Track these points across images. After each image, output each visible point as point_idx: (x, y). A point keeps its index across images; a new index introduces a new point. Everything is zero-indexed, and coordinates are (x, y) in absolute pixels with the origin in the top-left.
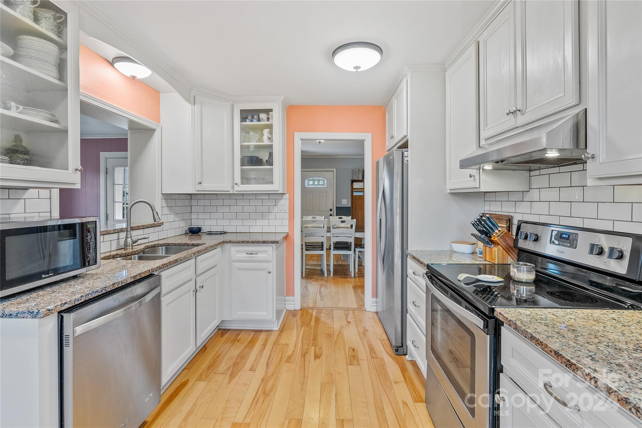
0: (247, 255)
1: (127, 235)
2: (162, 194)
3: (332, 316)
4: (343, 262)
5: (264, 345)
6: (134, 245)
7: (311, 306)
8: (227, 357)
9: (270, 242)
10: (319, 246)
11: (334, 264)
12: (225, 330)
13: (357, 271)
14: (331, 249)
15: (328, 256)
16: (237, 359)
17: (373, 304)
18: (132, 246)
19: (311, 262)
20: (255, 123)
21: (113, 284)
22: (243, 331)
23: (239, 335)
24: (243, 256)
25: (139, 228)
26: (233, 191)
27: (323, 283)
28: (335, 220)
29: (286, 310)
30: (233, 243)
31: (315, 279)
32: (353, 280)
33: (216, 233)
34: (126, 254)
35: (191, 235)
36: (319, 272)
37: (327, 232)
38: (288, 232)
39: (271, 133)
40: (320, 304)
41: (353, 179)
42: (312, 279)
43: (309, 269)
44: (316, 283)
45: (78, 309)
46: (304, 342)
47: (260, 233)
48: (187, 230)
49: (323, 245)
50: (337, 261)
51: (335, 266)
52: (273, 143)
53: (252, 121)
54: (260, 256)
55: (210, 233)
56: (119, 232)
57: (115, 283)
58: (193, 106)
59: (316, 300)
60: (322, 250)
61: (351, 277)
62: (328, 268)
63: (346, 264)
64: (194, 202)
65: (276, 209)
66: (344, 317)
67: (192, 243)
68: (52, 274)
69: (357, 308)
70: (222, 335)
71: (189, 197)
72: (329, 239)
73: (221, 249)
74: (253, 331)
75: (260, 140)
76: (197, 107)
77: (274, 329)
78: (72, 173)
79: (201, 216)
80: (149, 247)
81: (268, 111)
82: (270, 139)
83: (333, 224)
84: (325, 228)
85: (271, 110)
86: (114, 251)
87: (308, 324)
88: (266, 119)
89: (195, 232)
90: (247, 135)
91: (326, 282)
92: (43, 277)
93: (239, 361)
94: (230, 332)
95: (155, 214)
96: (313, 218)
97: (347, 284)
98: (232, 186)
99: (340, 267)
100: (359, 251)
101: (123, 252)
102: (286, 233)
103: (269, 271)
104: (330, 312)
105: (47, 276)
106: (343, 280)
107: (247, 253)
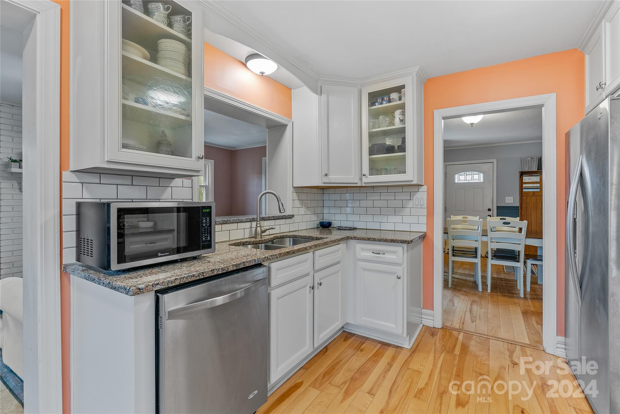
0: (373, 255)
1: (257, 224)
2: (293, 187)
3: (488, 347)
4: (506, 275)
5: (390, 365)
6: (263, 234)
7: (457, 326)
8: (345, 367)
9: (399, 241)
10: (472, 252)
11: (494, 276)
12: (350, 333)
13: (528, 289)
14: (488, 258)
15: (484, 266)
16: (355, 373)
17: (559, 345)
18: (261, 235)
19: (461, 271)
20: (385, 105)
21: (212, 270)
22: (368, 339)
23: (363, 344)
24: (369, 255)
25: (270, 219)
26: (361, 183)
27: (476, 299)
28: (495, 221)
29: (422, 325)
30: (358, 239)
31: (465, 292)
32: (522, 301)
33: (346, 229)
34: (254, 242)
35: (321, 229)
36: (471, 284)
37: (482, 235)
38: (426, 231)
39: (403, 114)
40: (470, 327)
41: (523, 171)
42: (460, 291)
43: (458, 279)
44: (466, 298)
45: (174, 291)
46: (444, 375)
47: (392, 230)
48: (318, 224)
49: (477, 252)
50: (498, 273)
51: (495, 280)
52: (406, 126)
53: (381, 104)
54: (389, 257)
55: (340, 229)
56: (251, 221)
57: (214, 269)
58: (320, 96)
59: (464, 320)
60: (476, 257)
61: (519, 298)
62: (484, 280)
63: (511, 278)
64: (326, 197)
65: (411, 204)
66: (507, 353)
67: (316, 237)
68: (167, 254)
69: (529, 345)
70: (346, 339)
71: (320, 191)
72: (485, 244)
73: (345, 245)
74: (380, 342)
75: (392, 123)
76: (324, 96)
77: (405, 346)
78: (195, 160)
79: (332, 211)
80: (278, 237)
81: (399, 89)
82: (402, 121)
83: (492, 226)
84: (479, 231)
85: (403, 87)
86: (247, 238)
87: (451, 351)
88: (398, 99)
89: (325, 226)
90: (376, 120)
91: (480, 298)
92: (159, 255)
93: (358, 377)
94: (354, 338)
95: (281, 205)
96: (463, 218)
97: (513, 306)
98: (360, 177)
99: (502, 282)
100: (532, 264)
101: (253, 240)
102: (423, 232)
103: (399, 276)
104: (485, 340)
105: (163, 255)
106: (507, 299)
107: (373, 252)
